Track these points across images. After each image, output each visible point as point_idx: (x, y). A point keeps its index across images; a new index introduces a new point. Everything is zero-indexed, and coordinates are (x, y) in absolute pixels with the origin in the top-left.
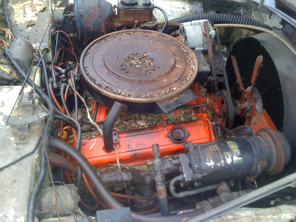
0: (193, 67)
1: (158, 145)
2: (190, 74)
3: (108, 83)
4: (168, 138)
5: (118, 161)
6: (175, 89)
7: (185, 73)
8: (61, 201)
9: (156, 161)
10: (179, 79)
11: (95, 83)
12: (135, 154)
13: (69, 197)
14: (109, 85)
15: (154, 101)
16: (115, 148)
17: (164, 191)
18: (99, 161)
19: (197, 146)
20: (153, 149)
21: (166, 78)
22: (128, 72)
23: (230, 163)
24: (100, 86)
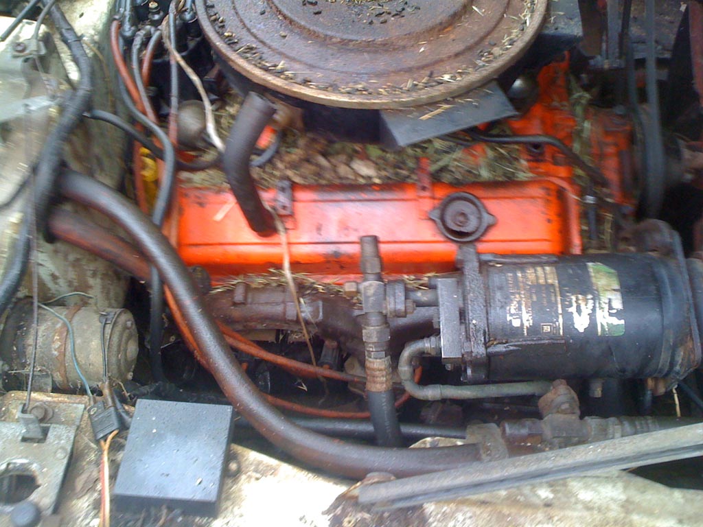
0: (527, 18)
1: (376, 240)
2: (510, 40)
3: (255, 37)
4: (430, 223)
5: (286, 265)
6: (446, 77)
7: (495, 35)
8: (74, 350)
9: (366, 284)
10: (469, 49)
11: (221, 35)
12: (335, 252)
13: (95, 343)
14: (258, 43)
15: (376, 108)
16: (280, 227)
17: (384, 373)
18: (239, 256)
19: (490, 261)
20: (362, 248)
21: (429, 42)
22: (319, 13)
23: (581, 330)
24: (231, 42)
